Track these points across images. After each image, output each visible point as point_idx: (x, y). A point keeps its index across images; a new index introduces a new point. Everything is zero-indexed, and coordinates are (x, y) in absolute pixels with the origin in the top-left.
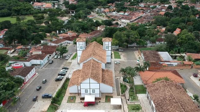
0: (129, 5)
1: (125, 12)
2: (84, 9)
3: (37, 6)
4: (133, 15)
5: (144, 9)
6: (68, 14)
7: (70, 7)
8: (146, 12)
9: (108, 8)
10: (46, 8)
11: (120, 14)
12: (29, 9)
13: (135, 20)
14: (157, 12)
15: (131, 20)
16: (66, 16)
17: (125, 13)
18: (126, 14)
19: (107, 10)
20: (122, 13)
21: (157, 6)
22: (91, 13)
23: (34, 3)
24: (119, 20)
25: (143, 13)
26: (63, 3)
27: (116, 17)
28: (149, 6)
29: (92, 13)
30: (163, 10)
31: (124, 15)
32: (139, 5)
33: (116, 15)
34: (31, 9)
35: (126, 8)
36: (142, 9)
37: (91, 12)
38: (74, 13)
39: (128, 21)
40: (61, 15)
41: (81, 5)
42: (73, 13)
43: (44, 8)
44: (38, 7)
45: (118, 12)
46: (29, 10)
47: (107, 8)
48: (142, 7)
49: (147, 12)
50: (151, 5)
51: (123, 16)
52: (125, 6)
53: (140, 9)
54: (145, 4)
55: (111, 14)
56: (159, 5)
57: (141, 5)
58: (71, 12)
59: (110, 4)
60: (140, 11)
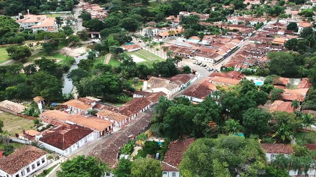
0: (208, 21)
1: (202, 37)
2: (118, 31)
3: (25, 24)
4: (220, 44)
5: (240, 29)
6: (86, 40)
7: (90, 26)
8: (244, 36)
9: (167, 26)
10: (43, 28)
11: (191, 43)
12: (6, 31)
13: (225, 57)
14: (268, 36)
15: (217, 59)
16: (80, 45)
17: (201, 40)
18: (204, 42)
19: (164, 32)
20: (195, 40)
21: (265, 23)
22: (131, 40)
23: (25, 16)
24: (191, 57)
25: (238, 41)
26: (79, 17)
27: (183, 49)
28: (248, 22)
29: (134, 40)
30: (279, 33)
31: (200, 45)
32: (227, 21)
33: (184, 44)
34: (9, 31)
35: (203, 28)
36: (235, 31)
37: (132, 37)
38: (100, 37)
39: (210, 59)
40: (71, 44)
41: (113, 20)
42: (97, 37)
43: (38, 28)
44: (27, 25)
45: (188, 38)
46: (7, 34)
47: (164, 26)
48: (235, 26)
49: (247, 37)
50: (252, 20)
51: (198, 47)
52: (201, 24)
53: (231, 31)
54: (240, 19)
55: (173, 43)
56: (268, 21)
57: (231, 21)
58: (94, 35)
59: (170, 18)
60: (231, 35)
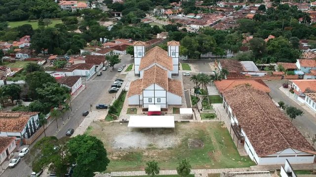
0: (202, 5)
1: (196, 14)
2: (136, 10)
3: (64, 5)
4: (209, 18)
5: (225, 10)
6: (111, 17)
7: (114, 7)
8: (227, 14)
9: (171, 8)
11: (189, 18)
13: (211, 25)
14: (243, 14)
16: (108, 20)
17: (195, 16)
18: (198, 17)
19: (169, 12)
20: (191, 16)
21: (244, 6)
22: (146, 16)
24: (188, 26)
25: (222, 16)
26: (103, 2)
27: (183, 21)
28: (231, 6)
29: (148, 16)
30: (252, 12)
31: (195, 18)
32: (216, 5)
33: (183, 18)
34: (56, 9)
35: (198, 9)
36: (221, 10)
37: (147, 14)
38: (121, 16)
40: (101, 19)
41: (130, 4)
42: (119, 15)
44: (66, 6)
45: (186, 14)
46: (55, 11)
47: (169, 8)
48: (221, 8)
49: (229, 15)
50: (235, 4)
51: (193, 20)
52: (197, 6)
53: (218, 11)
54: (226, 3)
55: (175, 17)
56: (247, 5)
57: (219, 5)
58: (117, 14)
59: (173, 4)
60: (218, 13)
